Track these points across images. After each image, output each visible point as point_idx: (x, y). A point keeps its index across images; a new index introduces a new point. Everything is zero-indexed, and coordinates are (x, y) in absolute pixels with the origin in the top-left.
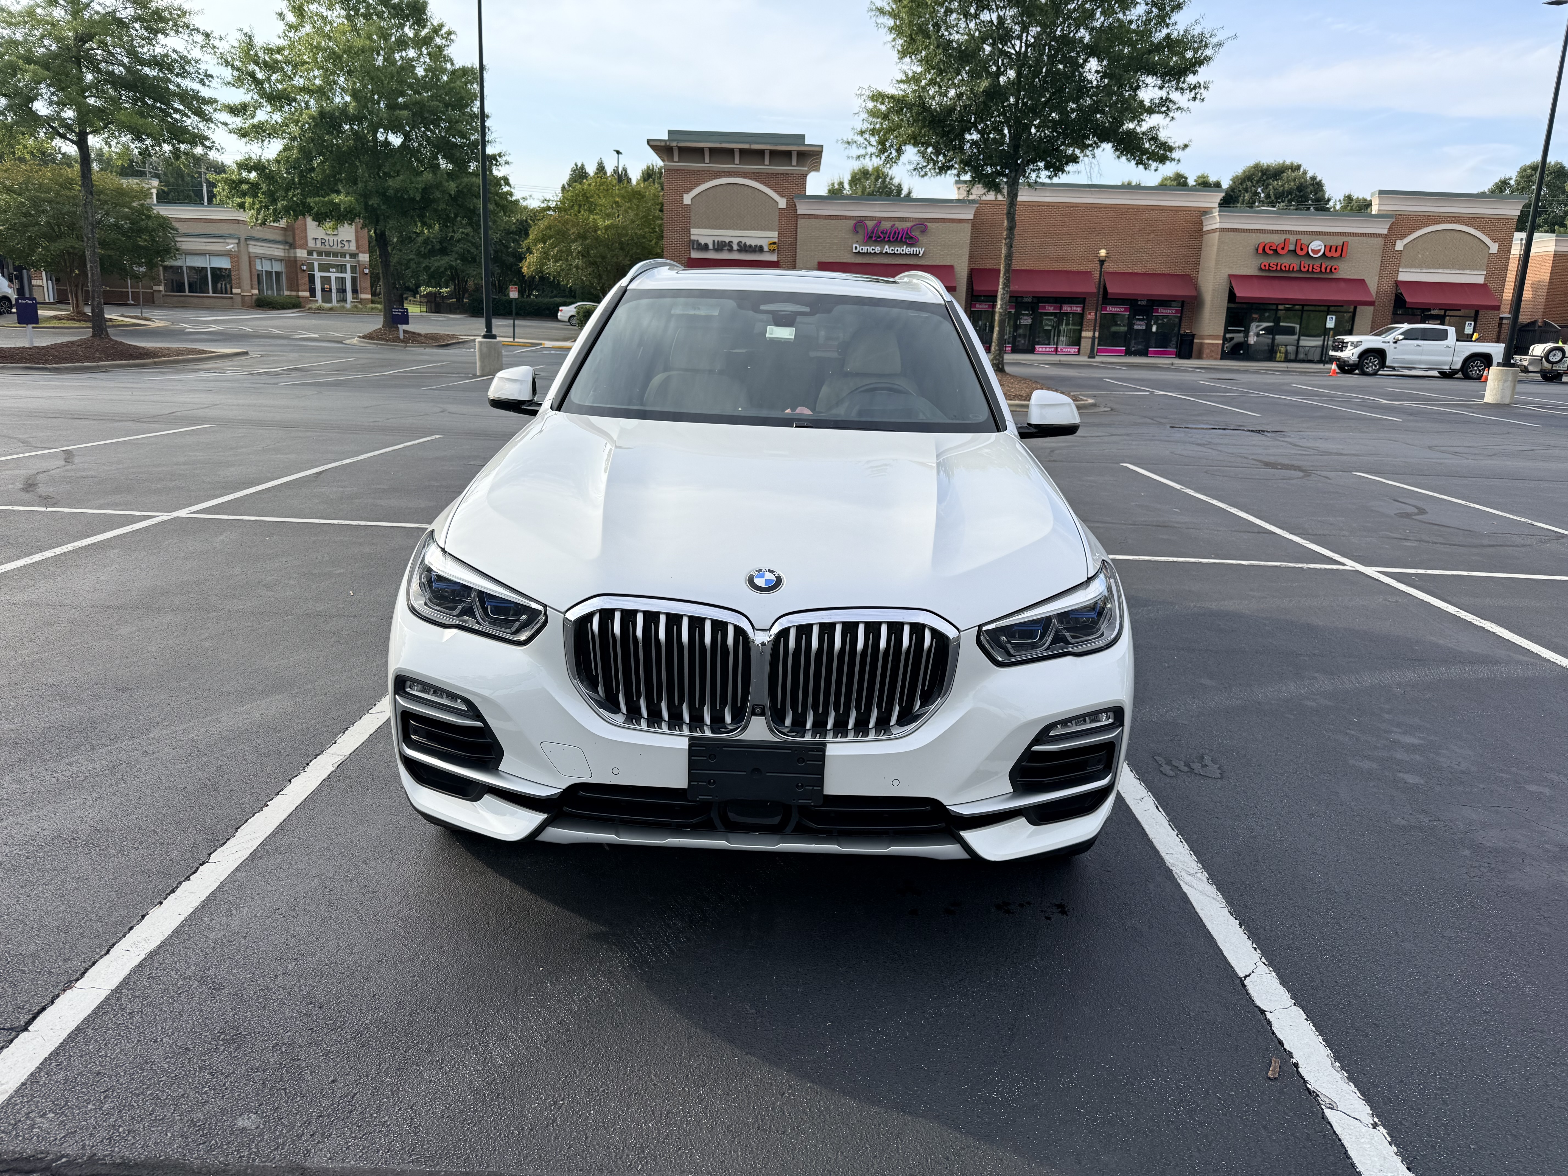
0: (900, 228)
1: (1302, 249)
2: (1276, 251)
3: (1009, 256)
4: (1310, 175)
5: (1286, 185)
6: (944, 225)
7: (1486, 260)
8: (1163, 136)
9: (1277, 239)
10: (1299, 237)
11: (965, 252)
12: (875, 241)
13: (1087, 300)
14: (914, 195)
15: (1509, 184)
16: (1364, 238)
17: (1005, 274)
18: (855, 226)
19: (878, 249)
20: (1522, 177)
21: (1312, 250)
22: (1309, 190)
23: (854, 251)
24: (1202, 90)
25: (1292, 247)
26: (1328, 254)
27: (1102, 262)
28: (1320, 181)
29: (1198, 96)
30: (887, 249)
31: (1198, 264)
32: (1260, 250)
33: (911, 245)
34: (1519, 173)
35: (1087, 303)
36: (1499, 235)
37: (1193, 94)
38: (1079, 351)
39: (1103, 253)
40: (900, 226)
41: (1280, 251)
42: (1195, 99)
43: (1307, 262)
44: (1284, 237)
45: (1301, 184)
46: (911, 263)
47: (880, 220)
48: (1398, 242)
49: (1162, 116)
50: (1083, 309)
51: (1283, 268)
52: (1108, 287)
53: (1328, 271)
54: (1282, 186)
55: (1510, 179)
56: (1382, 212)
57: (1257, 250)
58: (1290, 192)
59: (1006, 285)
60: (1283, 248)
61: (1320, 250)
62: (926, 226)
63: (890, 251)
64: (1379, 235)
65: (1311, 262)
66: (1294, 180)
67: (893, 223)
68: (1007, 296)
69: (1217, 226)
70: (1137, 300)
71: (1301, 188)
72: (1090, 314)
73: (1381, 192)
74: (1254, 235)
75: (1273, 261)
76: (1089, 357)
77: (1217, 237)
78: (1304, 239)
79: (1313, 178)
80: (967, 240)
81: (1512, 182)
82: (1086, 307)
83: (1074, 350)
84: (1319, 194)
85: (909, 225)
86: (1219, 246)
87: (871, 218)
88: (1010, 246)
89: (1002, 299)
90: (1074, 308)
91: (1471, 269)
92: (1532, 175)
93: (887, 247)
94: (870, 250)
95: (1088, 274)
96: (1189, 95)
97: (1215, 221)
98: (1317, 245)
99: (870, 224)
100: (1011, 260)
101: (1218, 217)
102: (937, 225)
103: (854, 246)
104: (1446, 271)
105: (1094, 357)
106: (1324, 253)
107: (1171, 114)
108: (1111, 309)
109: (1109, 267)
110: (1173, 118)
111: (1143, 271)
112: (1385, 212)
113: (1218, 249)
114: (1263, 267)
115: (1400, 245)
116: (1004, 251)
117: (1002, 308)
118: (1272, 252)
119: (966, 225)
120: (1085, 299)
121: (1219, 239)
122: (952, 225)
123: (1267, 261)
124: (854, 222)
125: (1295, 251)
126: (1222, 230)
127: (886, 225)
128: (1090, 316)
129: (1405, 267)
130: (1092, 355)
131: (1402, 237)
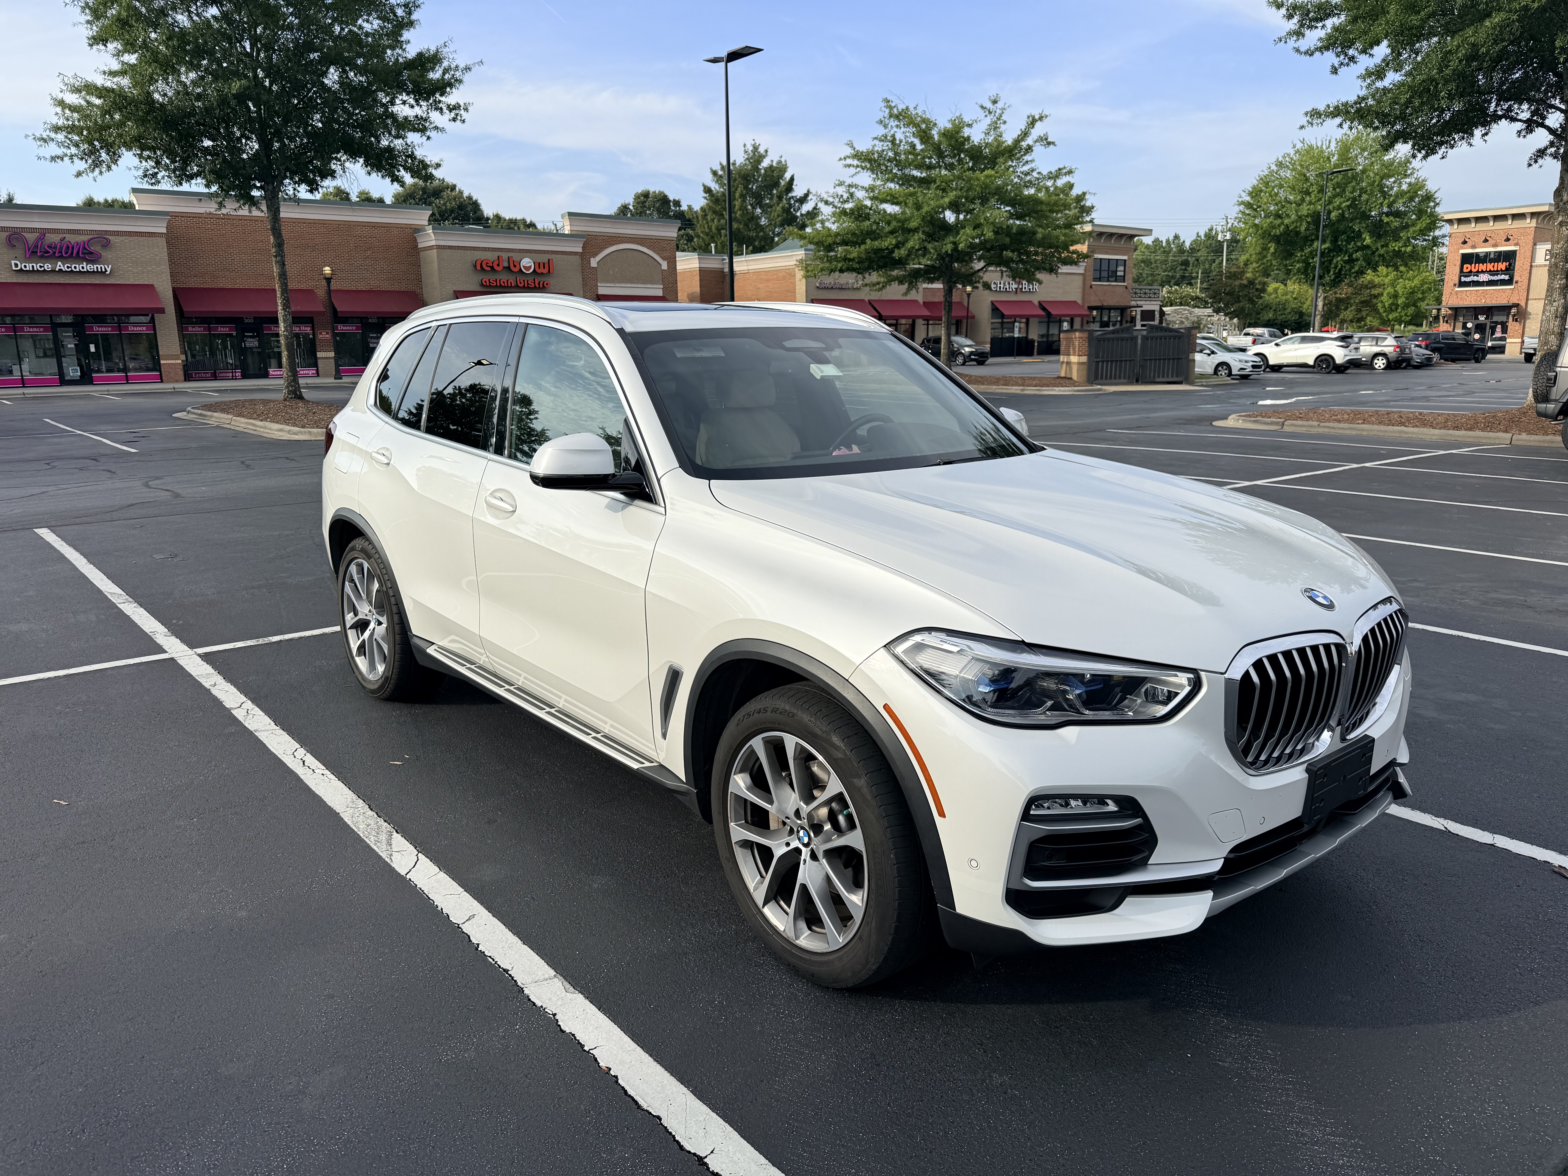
0: (73, 242)
1: (515, 266)
2: (492, 267)
3: (283, 275)
4: (466, 194)
5: (448, 204)
6: (131, 239)
7: (660, 276)
8: (419, 153)
9: (491, 257)
10: (510, 254)
11: (165, 268)
12: (42, 257)
13: (315, 320)
14: (18, 200)
15: (629, 208)
16: (565, 256)
17: (282, 294)
18: (9, 239)
19: (48, 266)
20: (638, 203)
21: (524, 267)
22: (469, 209)
23: (14, 268)
24: (462, 112)
25: (506, 264)
26: (537, 270)
27: (328, 280)
28: (476, 201)
29: (459, 118)
30: (60, 265)
31: (420, 281)
32: (479, 268)
33: (93, 262)
34: (635, 199)
35: (315, 323)
36: (666, 254)
37: (453, 115)
38: (317, 371)
39: (327, 270)
40: (73, 239)
41: (496, 267)
42: (454, 120)
43: (520, 278)
44: (497, 254)
45: (461, 203)
46: (98, 282)
47: (43, 232)
48: (592, 260)
49: (419, 134)
50: (313, 329)
51: (503, 284)
52: (336, 306)
53: (541, 286)
54: (445, 204)
55: (629, 204)
56: (574, 233)
57: (475, 266)
58: (452, 211)
59: (286, 306)
60: (498, 265)
61: (530, 267)
62: (109, 241)
63: (65, 268)
64: (576, 253)
65: (526, 279)
66: (455, 199)
67: (62, 236)
68: (290, 318)
69: (433, 243)
70: (367, 318)
71: (461, 207)
72: (321, 334)
73: (570, 214)
74: (469, 252)
75: (492, 277)
76: (335, 379)
77: (435, 255)
78: (515, 257)
79: (470, 198)
80: (165, 256)
81: (631, 207)
82: (316, 326)
83: (312, 371)
84: (478, 214)
85: (85, 238)
86: (439, 262)
87: (32, 230)
88: (282, 264)
89: (284, 321)
90: (303, 328)
91: (651, 283)
92: (645, 202)
93: (59, 263)
94: (37, 267)
95: (310, 292)
96: (448, 115)
97: (430, 238)
98: (527, 262)
99: (31, 237)
100: (286, 279)
101: (432, 235)
102: (121, 238)
103: (13, 262)
104: (633, 286)
105: (341, 378)
106: (534, 270)
107: (428, 133)
108: (342, 328)
109: (334, 285)
110: (429, 138)
111: (368, 288)
112: (576, 233)
113: (439, 265)
114: (485, 284)
115: (594, 262)
116: (276, 270)
117: (286, 330)
118: (489, 269)
119: (159, 239)
120: (312, 318)
121: (438, 256)
122: (141, 239)
123: (486, 277)
124: (5, 234)
125: (509, 268)
126: (439, 247)
127: (54, 239)
128: (324, 336)
129: (602, 282)
130: (338, 376)
131: (595, 255)
